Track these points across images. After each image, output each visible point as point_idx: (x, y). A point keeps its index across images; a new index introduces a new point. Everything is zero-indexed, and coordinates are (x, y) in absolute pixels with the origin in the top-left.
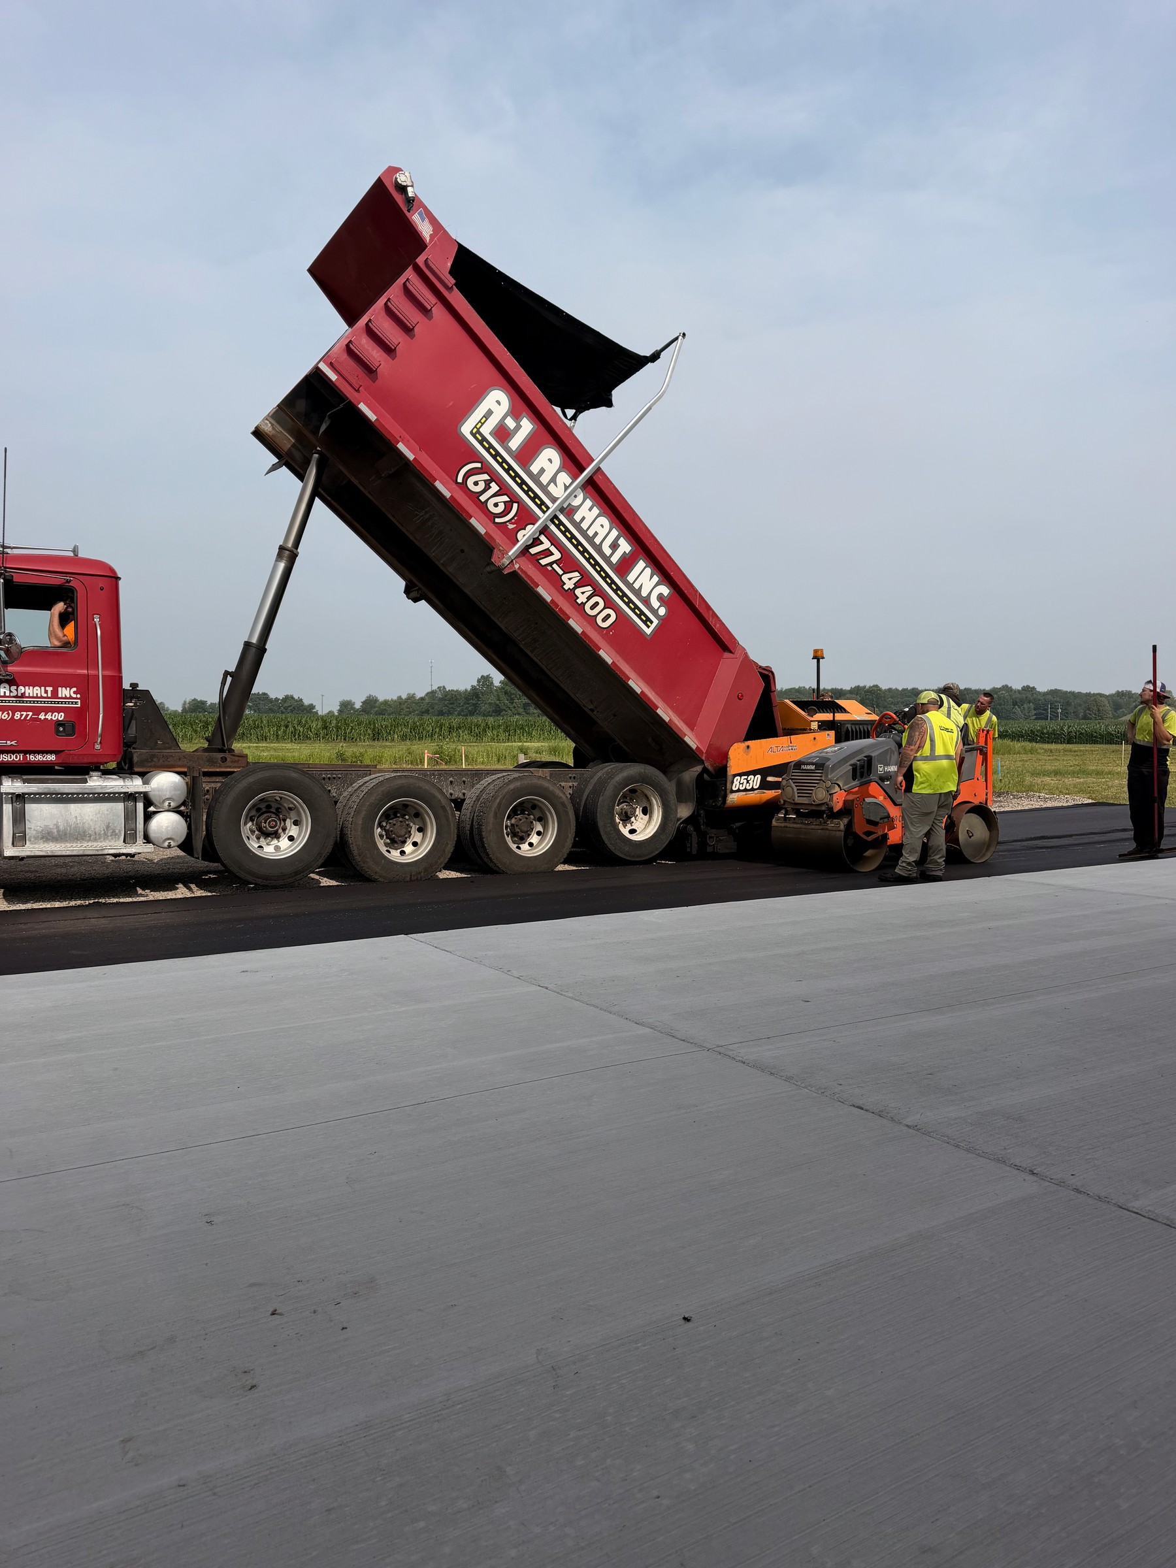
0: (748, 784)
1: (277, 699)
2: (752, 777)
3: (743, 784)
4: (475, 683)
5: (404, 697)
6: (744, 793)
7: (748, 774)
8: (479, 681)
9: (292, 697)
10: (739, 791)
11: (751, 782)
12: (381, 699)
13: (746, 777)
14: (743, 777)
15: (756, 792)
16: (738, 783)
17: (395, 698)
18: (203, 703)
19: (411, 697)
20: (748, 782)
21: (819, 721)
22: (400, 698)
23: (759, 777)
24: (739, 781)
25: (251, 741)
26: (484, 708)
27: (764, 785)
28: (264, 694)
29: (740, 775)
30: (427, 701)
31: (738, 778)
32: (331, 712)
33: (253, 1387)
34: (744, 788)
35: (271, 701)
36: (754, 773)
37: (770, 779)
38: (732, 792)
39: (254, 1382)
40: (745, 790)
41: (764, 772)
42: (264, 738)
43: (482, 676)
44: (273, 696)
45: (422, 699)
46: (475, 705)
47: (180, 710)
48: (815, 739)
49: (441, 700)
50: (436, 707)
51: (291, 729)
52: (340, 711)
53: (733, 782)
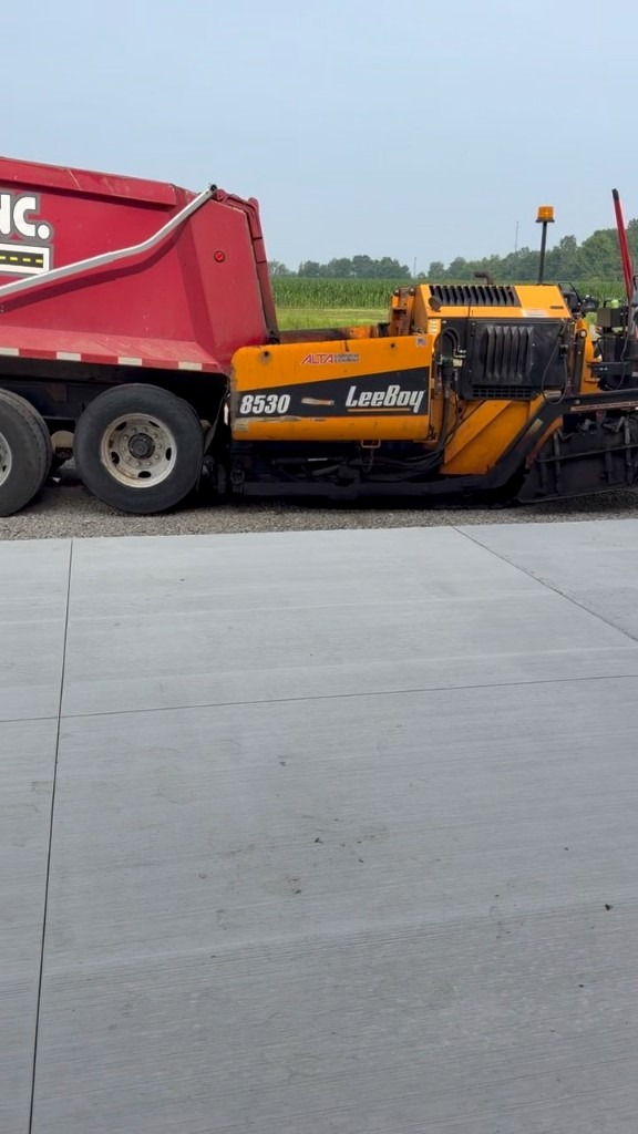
0: (267, 408)
1: (377, 262)
2: (276, 397)
3: (258, 406)
4: (558, 244)
5: (489, 258)
6: (261, 419)
7: (267, 392)
8: (562, 243)
9: (389, 259)
10: (251, 414)
11: (273, 405)
12: (468, 261)
13: (264, 397)
14: (258, 397)
15: (283, 418)
16: (247, 404)
17: (480, 259)
18: (316, 265)
19: (495, 259)
20: (267, 403)
21: (443, 319)
22: (485, 259)
23: (288, 398)
24: (251, 400)
25: (352, 307)
26: (564, 268)
27: (296, 409)
28: (365, 256)
29: (254, 393)
30: (510, 262)
31: (251, 397)
32: (422, 274)
33: (299, 892)
34: (260, 411)
35: (371, 262)
36: (279, 391)
37: (307, 401)
38: (240, 415)
39: (300, 888)
40: (263, 414)
41: (297, 391)
42: (363, 305)
43: (566, 238)
44: (373, 258)
45: (505, 260)
46: (555, 267)
47: (297, 271)
48: (393, 346)
49: (524, 261)
50: (518, 268)
51: (385, 294)
52: (430, 273)
53: (240, 403)
